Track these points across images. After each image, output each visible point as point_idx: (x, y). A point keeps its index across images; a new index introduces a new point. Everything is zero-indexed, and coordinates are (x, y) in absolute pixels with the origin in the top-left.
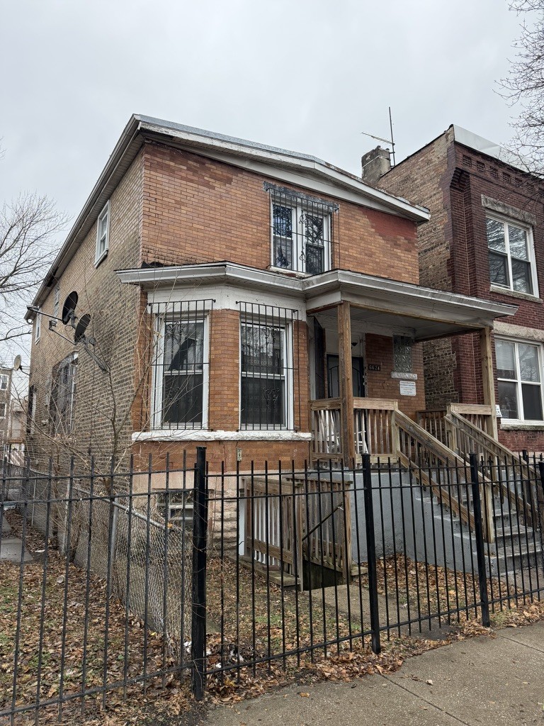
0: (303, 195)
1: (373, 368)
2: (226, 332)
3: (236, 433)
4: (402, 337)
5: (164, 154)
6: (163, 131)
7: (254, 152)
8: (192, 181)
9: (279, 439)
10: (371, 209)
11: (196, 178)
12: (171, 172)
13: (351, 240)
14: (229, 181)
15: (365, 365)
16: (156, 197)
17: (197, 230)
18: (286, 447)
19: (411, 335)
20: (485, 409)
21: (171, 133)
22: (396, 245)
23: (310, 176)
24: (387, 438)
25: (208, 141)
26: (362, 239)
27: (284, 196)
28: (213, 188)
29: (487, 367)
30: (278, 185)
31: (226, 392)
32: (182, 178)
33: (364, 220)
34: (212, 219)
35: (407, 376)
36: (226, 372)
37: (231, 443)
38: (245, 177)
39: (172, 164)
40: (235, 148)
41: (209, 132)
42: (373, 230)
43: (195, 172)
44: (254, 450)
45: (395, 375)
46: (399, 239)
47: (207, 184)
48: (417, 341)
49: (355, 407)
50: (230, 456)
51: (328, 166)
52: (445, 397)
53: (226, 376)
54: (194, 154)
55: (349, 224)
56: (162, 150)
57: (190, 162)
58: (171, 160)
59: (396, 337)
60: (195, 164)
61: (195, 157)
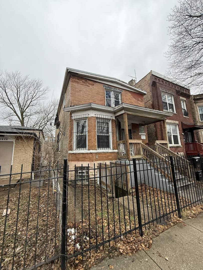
0: (113, 88)
1: (134, 132)
2: (92, 123)
3: (96, 151)
4: (141, 124)
5: (76, 78)
6: (75, 72)
7: (100, 77)
8: (83, 85)
9: (108, 152)
10: (131, 91)
11: (85, 84)
12: (78, 83)
13: (127, 99)
14: (94, 85)
15: (132, 131)
16: (74, 89)
17: (85, 97)
18: (110, 154)
19: (143, 123)
20: (166, 142)
21: (77, 72)
22: (138, 100)
23: (115, 83)
24: (139, 151)
25: (87, 75)
26: (129, 99)
27: (108, 88)
28: (89, 87)
29: (165, 130)
30: (107, 86)
31: (93, 139)
32: (81, 84)
33: (130, 94)
34: (89, 94)
35: (143, 134)
36: (92, 134)
37: (94, 153)
38: (98, 84)
39: (78, 81)
40: (94, 76)
41: (87, 72)
42: (132, 97)
43: (84, 83)
44: (101, 155)
45: (140, 134)
46: (139, 99)
47: (88, 86)
48: (145, 125)
49: (129, 142)
50: (94, 157)
51: (119, 80)
52: (153, 139)
53: (92, 135)
54: (84, 78)
55: (126, 95)
56: (75, 77)
58: (78, 80)
59: (140, 124)
60: (84, 81)
61: (84, 79)
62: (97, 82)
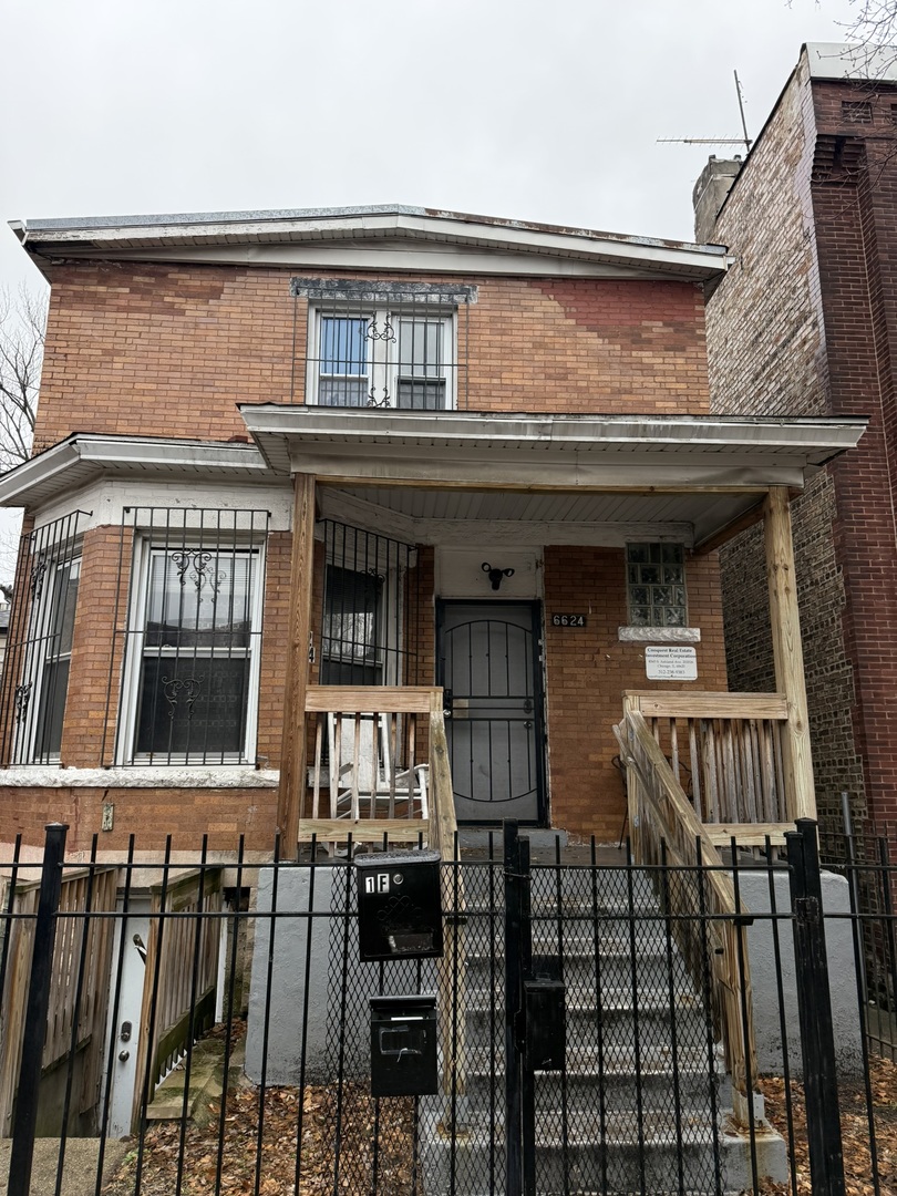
0: (385, 284)
1: (564, 622)
3: (100, 772)
4: (655, 547)
5: (87, 276)
6: (70, 236)
7: (255, 229)
8: (139, 310)
10: (565, 279)
11: (147, 304)
12: (98, 302)
13: (509, 352)
14: (216, 293)
15: (545, 617)
16: (65, 351)
17: (143, 393)
19: (685, 538)
21: (83, 236)
22: (637, 340)
23: (397, 247)
25: (157, 233)
26: (538, 346)
27: (340, 296)
28: (182, 312)
29: (776, 592)
30: (325, 278)
31: (88, 690)
32: (119, 309)
33: (546, 306)
34: (174, 368)
35: (666, 633)
38: (252, 278)
39: (102, 289)
40: (212, 231)
41: (159, 217)
42: (572, 322)
43: (144, 292)
44: (146, 809)
45: (629, 634)
46: (649, 329)
47: (171, 310)
48: (701, 550)
49: (308, 708)
50: (88, 818)
51: (432, 215)
53: (90, 657)
54: (146, 262)
55: (503, 319)
56: (84, 270)
57: (136, 279)
58: (100, 284)
59: (637, 553)
60: (147, 280)
61: (147, 268)
62: (244, 268)
